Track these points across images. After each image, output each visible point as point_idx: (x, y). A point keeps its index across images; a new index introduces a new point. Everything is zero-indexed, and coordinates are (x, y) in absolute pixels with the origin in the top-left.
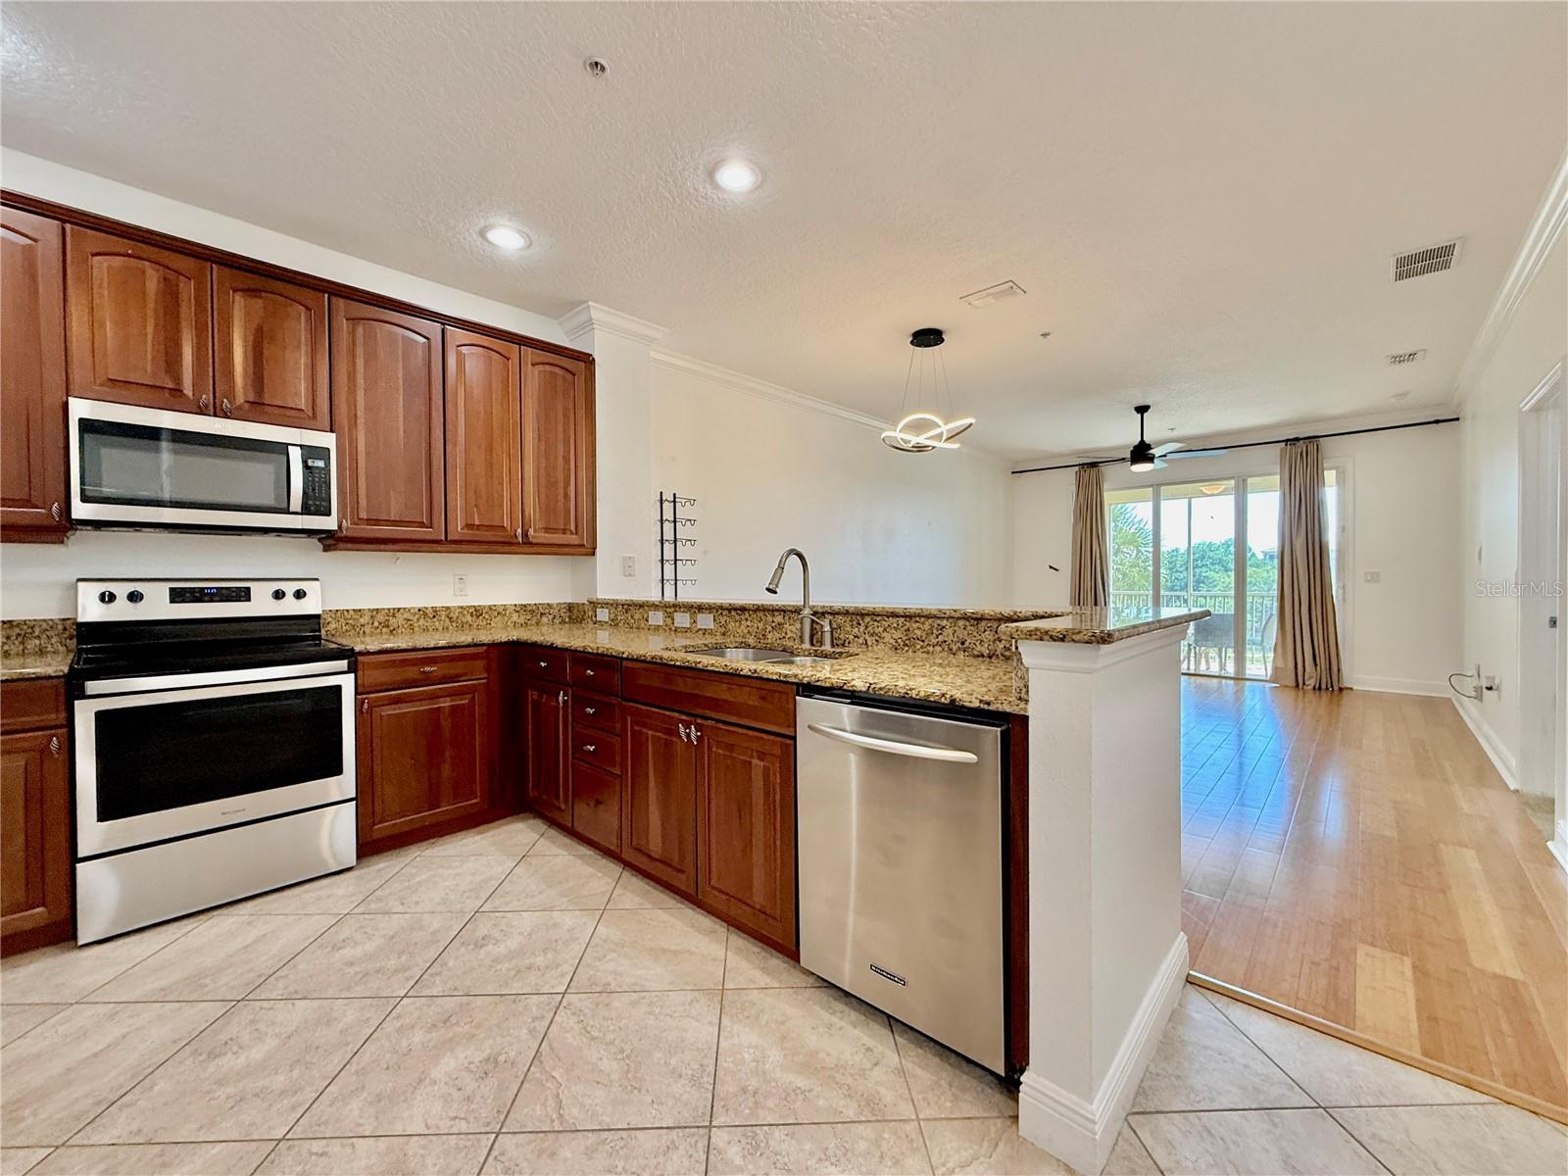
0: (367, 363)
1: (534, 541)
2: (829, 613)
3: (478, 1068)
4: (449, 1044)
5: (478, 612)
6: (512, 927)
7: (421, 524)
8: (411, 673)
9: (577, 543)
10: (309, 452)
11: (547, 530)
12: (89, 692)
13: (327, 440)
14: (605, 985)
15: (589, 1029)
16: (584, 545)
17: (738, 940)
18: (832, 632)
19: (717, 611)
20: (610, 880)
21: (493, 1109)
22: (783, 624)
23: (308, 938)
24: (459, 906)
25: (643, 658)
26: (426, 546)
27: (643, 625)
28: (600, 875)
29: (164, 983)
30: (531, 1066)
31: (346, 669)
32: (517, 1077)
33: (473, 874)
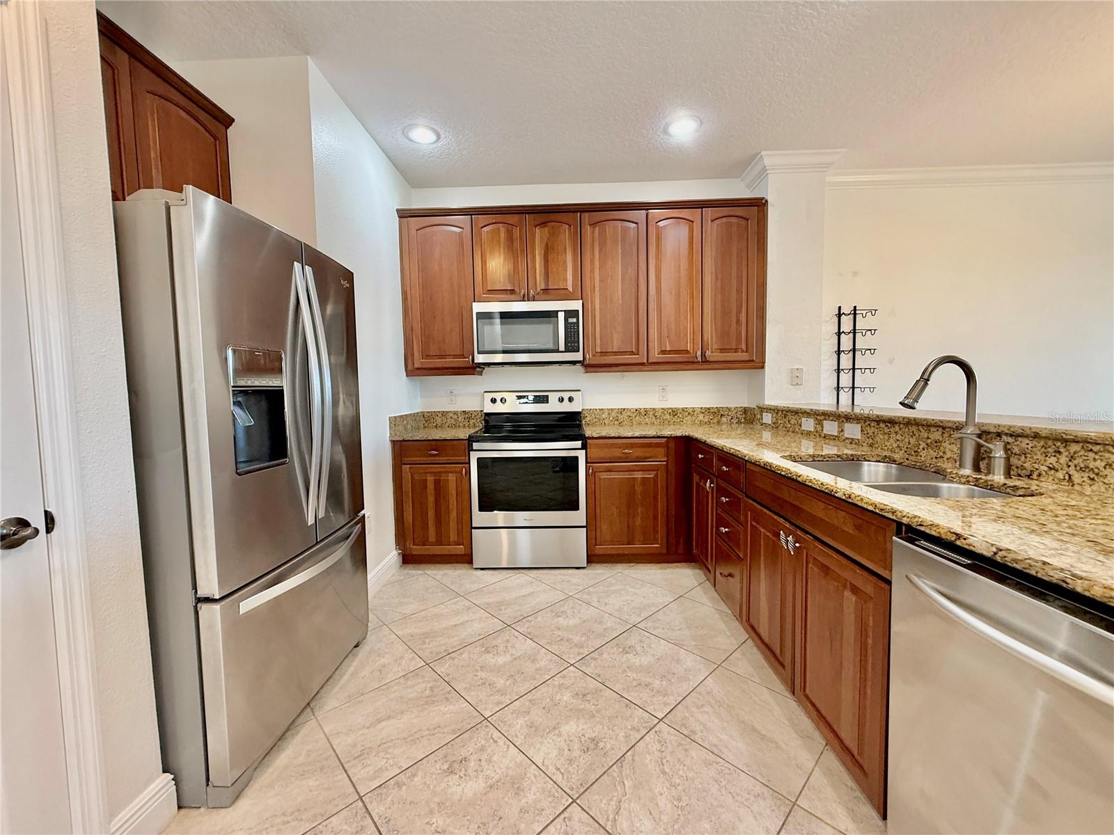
0: (600, 251)
1: (711, 359)
2: (1006, 434)
3: (585, 741)
4: (578, 713)
5: (674, 412)
6: (651, 648)
7: (632, 353)
8: (617, 453)
9: (747, 359)
10: (570, 314)
11: (722, 350)
12: (474, 448)
13: (576, 305)
14: (691, 731)
15: (664, 761)
16: (753, 361)
17: (832, 761)
18: (1008, 459)
19: (865, 422)
20: (735, 642)
21: (579, 780)
22: (940, 442)
23: (548, 603)
24: (627, 617)
25: (757, 463)
26: (635, 368)
27: (797, 430)
28: (728, 633)
29: (490, 600)
30: (614, 764)
31: (580, 447)
32: (603, 766)
33: (644, 597)
